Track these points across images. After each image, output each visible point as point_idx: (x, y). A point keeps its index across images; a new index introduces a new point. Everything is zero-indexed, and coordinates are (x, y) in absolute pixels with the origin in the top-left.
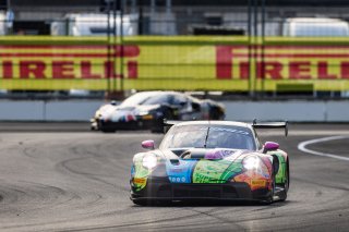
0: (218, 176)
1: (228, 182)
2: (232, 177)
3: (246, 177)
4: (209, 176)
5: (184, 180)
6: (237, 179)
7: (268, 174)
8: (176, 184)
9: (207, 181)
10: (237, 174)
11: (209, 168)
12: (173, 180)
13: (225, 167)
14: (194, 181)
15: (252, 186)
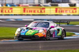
0: (31, 34)
1: (33, 35)
5: (24, 34)
6: (36, 34)
8: (22, 35)
9: (28, 35)
10: (36, 33)
11: (30, 32)
12: (21, 34)
13: (34, 31)
14: (26, 35)
15: (40, 36)
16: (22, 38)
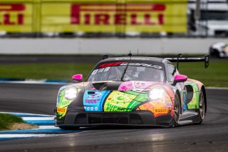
0: (126, 106)
1: (134, 110)
2: (138, 106)
3: (150, 105)
4: (118, 105)
5: (97, 109)
6: (142, 108)
7: (171, 103)
8: (90, 113)
9: (116, 109)
10: (142, 103)
11: (119, 99)
12: (87, 109)
13: (133, 97)
14: (105, 110)
15: (156, 114)
16: (90, 122)
